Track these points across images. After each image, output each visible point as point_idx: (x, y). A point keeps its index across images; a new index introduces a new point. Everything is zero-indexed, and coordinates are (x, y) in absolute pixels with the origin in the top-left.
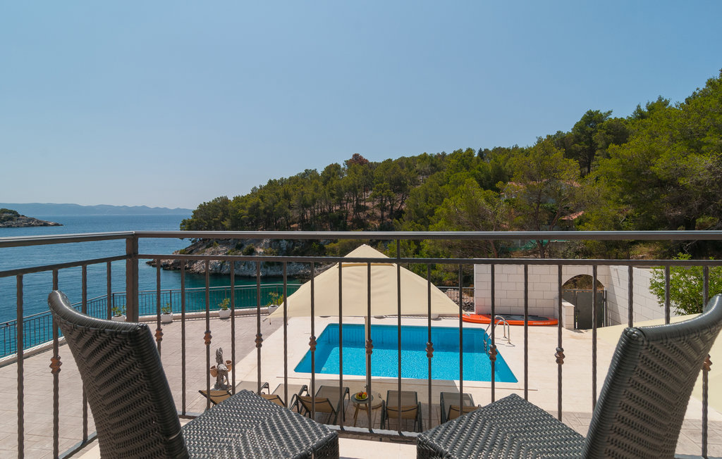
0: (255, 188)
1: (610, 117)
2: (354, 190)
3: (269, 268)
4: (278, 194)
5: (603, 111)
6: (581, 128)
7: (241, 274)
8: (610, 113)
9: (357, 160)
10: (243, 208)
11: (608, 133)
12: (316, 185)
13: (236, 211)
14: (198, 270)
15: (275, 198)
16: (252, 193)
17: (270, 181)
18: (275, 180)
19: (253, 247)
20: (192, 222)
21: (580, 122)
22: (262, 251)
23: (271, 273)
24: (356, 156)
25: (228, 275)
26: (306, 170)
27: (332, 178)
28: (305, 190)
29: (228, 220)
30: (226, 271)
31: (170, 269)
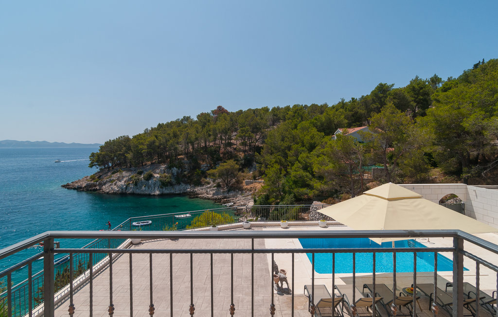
0: (147, 129)
1: (393, 88)
2: (225, 132)
3: (164, 188)
4: (169, 134)
5: (389, 84)
6: (375, 94)
7: (142, 193)
8: (393, 85)
9: (220, 110)
10: (142, 144)
11: (394, 98)
12: (197, 128)
13: (137, 146)
14: (108, 191)
15: (168, 137)
16: (145, 133)
17: (159, 124)
18: (163, 124)
19: (152, 173)
20: (100, 154)
21: (375, 91)
22: (158, 176)
23: (166, 191)
24: (219, 107)
25: (133, 194)
26: (184, 117)
27: (208, 123)
28: (189, 131)
29: (131, 153)
30: (130, 191)
31: (83, 190)
